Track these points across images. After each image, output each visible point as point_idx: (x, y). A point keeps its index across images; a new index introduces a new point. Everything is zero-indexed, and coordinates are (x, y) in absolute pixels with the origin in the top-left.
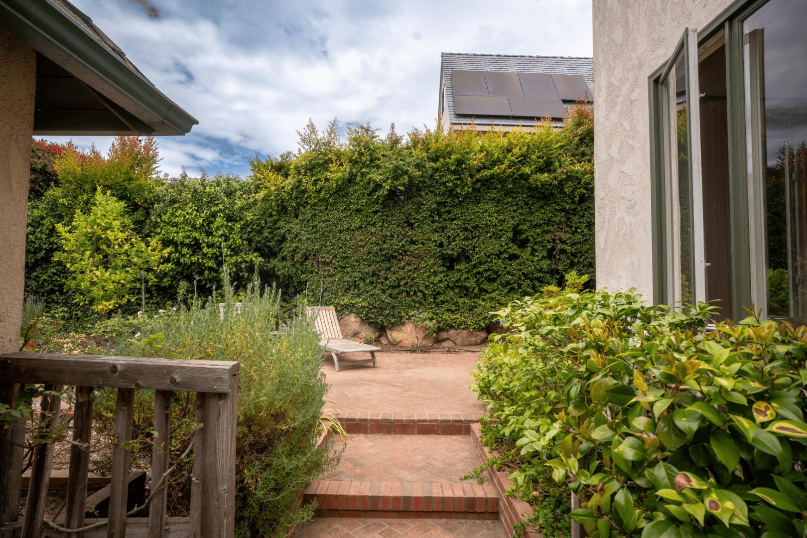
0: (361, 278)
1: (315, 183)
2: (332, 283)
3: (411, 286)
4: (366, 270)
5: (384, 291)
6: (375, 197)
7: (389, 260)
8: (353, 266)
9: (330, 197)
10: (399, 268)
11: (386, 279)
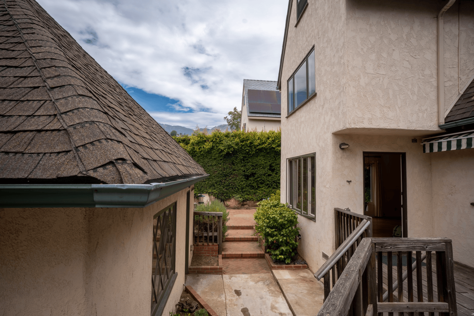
0: (215, 183)
1: (199, 149)
2: (205, 184)
3: (234, 186)
4: (217, 180)
5: (224, 187)
6: (221, 154)
7: (225, 176)
8: (212, 178)
9: (205, 154)
10: (229, 179)
11: (225, 183)
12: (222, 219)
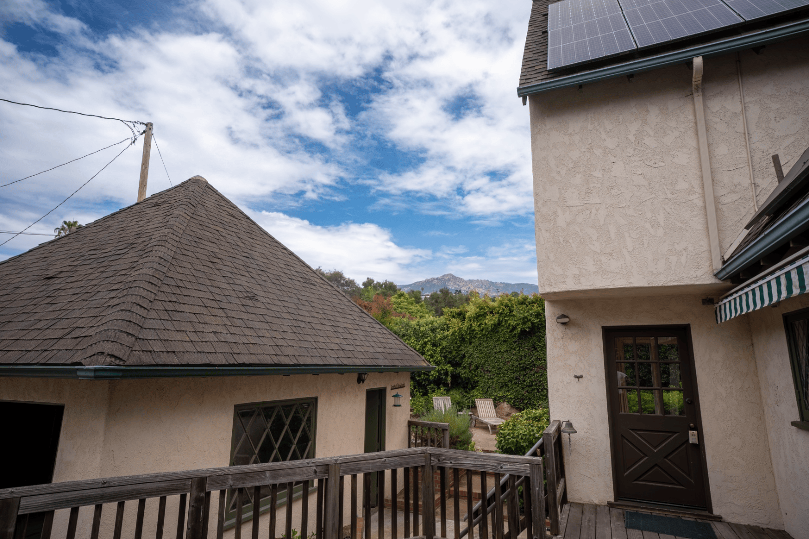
0: (509, 381)
1: (479, 326)
2: (493, 383)
3: (540, 386)
4: (512, 376)
5: (523, 389)
6: (514, 333)
7: (525, 370)
8: (504, 373)
9: (488, 334)
10: (532, 375)
11: (524, 381)
12: (447, 434)
